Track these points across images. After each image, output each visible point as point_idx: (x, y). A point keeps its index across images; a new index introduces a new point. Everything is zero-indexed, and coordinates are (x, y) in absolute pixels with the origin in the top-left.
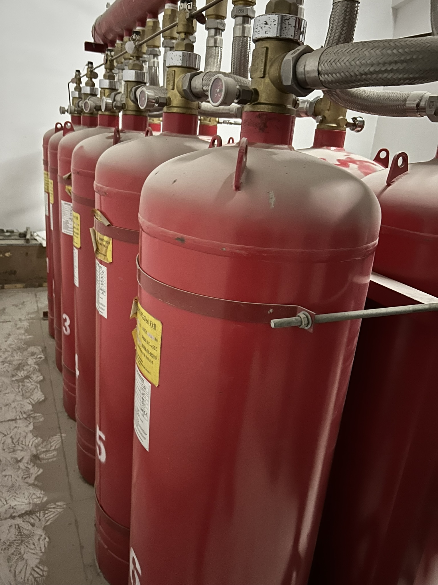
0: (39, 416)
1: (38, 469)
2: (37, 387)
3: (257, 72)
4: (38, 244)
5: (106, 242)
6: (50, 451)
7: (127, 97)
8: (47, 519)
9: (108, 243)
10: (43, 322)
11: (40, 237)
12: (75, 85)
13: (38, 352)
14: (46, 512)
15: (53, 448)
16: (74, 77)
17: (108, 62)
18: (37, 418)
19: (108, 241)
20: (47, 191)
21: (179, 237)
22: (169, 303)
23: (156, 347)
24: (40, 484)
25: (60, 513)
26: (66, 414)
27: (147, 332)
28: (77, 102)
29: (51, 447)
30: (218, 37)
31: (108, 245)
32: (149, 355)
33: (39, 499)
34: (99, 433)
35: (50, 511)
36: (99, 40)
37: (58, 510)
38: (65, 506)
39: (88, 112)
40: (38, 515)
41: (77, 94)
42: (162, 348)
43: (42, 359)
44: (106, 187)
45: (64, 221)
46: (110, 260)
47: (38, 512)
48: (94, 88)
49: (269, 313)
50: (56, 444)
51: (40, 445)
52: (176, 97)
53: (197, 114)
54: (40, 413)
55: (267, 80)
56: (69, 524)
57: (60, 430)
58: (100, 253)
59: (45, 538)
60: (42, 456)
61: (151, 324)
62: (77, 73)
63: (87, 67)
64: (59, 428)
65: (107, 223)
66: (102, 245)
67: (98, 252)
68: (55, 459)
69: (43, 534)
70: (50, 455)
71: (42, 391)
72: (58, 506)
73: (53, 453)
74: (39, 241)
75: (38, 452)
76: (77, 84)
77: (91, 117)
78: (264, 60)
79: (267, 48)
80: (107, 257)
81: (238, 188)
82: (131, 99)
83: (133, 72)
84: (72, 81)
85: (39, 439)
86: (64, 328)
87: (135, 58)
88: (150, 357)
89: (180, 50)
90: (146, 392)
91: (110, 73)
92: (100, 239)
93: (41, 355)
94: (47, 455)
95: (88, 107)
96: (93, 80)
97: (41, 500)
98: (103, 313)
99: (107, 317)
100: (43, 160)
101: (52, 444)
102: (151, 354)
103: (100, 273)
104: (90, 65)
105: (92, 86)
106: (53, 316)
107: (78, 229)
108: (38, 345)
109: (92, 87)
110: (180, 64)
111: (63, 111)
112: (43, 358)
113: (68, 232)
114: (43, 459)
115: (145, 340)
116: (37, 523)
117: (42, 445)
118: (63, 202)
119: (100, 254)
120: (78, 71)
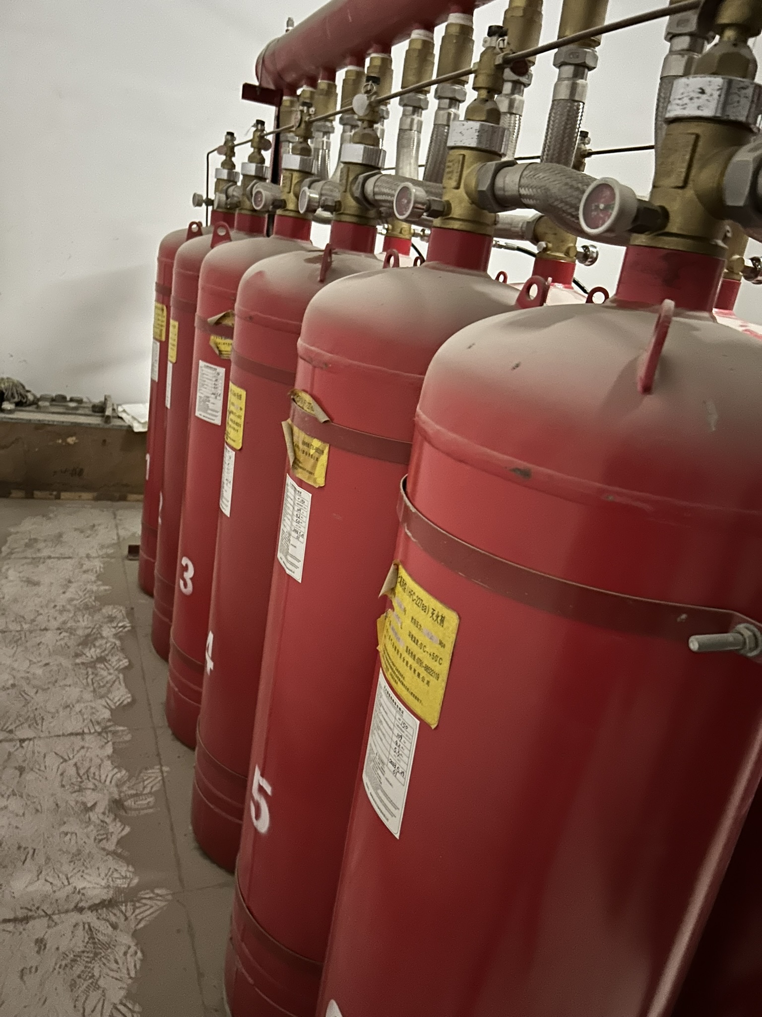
0: (123, 731)
1: (122, 827)
2: (119, 678)
3: (669, 176)
4: (125, 426)
5: (317, 450)
6: (141, 794)
7: (345, 191)
8: (139, 917)
9: (320, 451)
10: (127, 562)
11: (128, 414)
12: (223, 158)
13: (120, 616)
14: (138, 905)
15: (147, 790)
16: (222, 143)
17: (303, 126)
18: (120, 733)
19: (321, 448)
20: (158, 337)
21: (519, 467)
22: (481, 582)
23: (440, 657)
24: (126, 854)
25: (162, 908)
26: (170, 732)
27: (423, 627)
28: (225, 188)
29: (144, 788)
30: (516, 96)
31: (320, 456)
32: (423, 669)
33: (124, 880)
34: (258, 779)
35: (144, 904)
36: (268, 83)
37: (159, 903)
38: (170, 897)
39: (261, 209)
40: (123, 908)
41: (224, 174)
42: (453, 661)
43: (126, 629)
44: (328, 354)
45: (200, 397)
46: (321, 481)
47: (124, 904)
48: (263, 167)
49: (679, 620)
50: (153, 783)
51: (125, 782)
52: (461, 202)
53: (492, 233)
54: (124, 726)
55: (689, 192)
56: (178, 931)
57: (160, 759)
58: (301, 468)
59: (136, 953)
60: (129, 803)
61: (433, 614)
62: (229, 137)
63: (254, 129)
64: (158, 755)
65: (323, 418)
66: (308, 454)
67: (296, 466)
68: (151, 811)
69: (132, 944)
70: (143, 802)
71: (126, 686)
72: (158, 895)
73: (149, 800)
74: (127, 421)
75: (122, 795)
76: (226, 157)
77: (252, 216)
78: (688, 157)
79: (698, 137)
80: (316, 476)
81: (647, 389)
82: (353, 196)
83: (361, 147)
84: (219, 150)
85: (124, 772)
86: (182, 582)
87: (366, 124)
88: (423, 673)
89: (478, 119)
90: (406, 733)
91: (304, 145)
92: (304, 443)
93: (125, 623)
94: (137, 801)
95: (261, 200)
96: (263, 152)
97: (127, 883)
98: (294, 572)
99: (302, 581)
100: (156, 283)
101: (146, 783)
102: (427, 668)
103: (296, 502)
104: (259, 126)
105: (260, 163)
106: (153, 554)
107: (239, 417)
108: (120, 605)
109: (259, 165)
110: (473, 144)
111: (198, 201)
112: (129, 628)
113: (206, 417)
114: (131, 809)
115: (416, 641)
116: (121, 921)
117: (127, 784)
118: (202, 363)
119: (300, 470)
120: (231, 134)
